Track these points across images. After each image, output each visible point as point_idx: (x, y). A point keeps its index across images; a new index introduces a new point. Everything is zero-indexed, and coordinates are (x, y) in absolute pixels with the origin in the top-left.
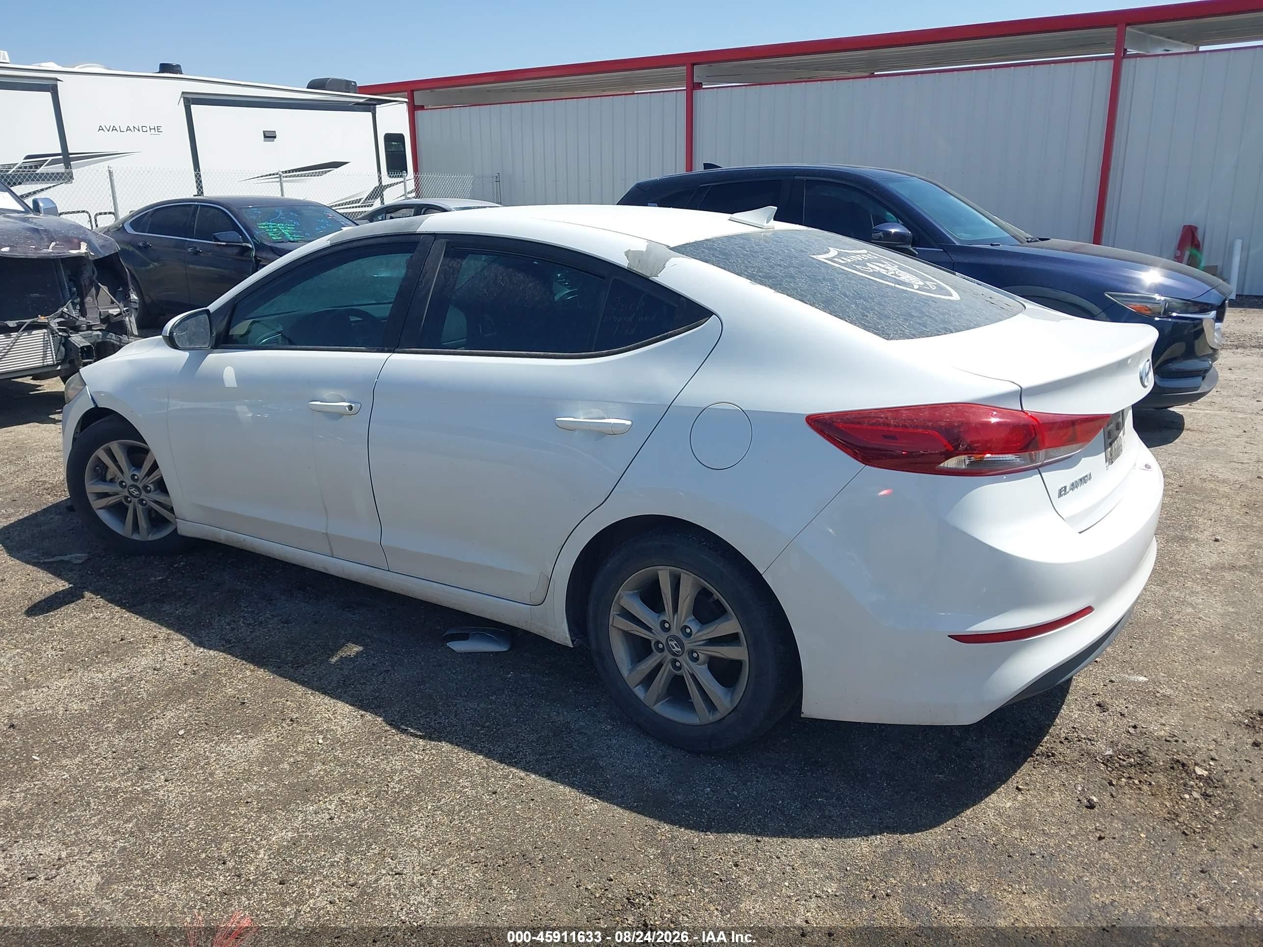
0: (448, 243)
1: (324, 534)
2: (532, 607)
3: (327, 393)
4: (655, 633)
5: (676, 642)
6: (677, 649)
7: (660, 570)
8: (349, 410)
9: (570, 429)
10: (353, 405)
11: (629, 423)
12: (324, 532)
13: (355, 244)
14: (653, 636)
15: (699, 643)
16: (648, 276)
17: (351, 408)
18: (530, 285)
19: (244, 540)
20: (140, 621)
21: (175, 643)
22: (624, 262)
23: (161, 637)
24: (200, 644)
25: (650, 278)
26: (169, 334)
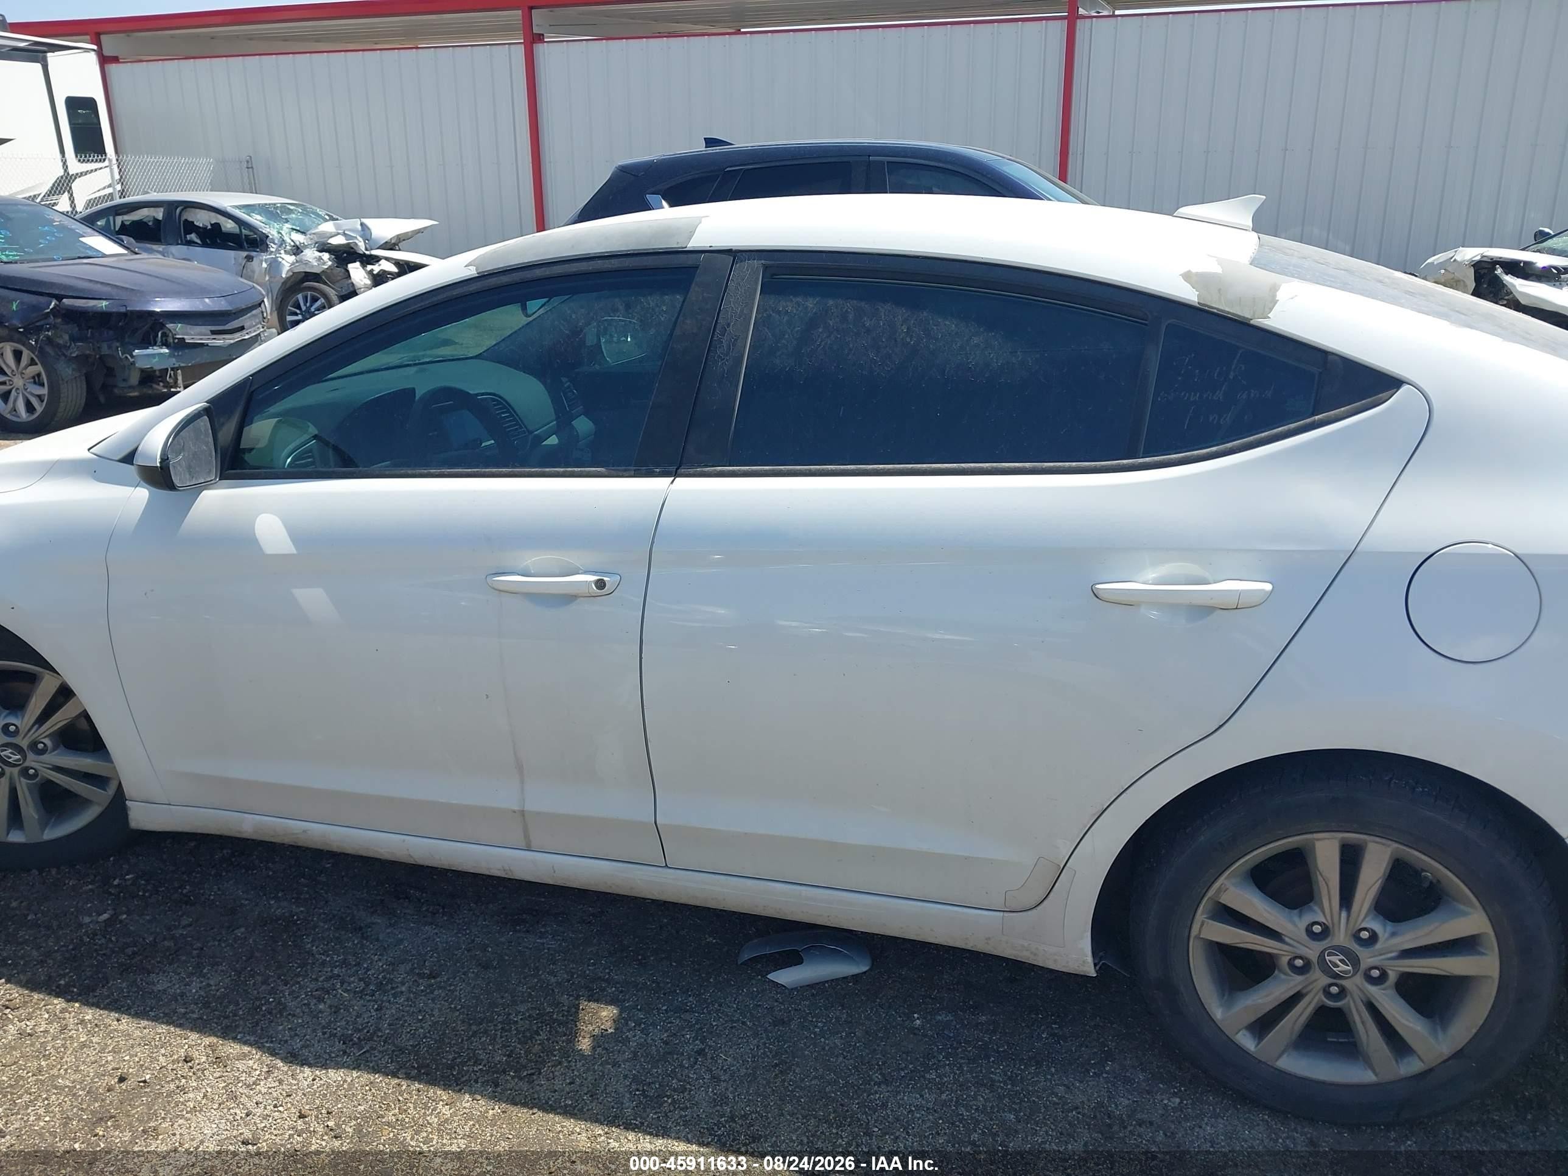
0: (766, 268)
1: (514, 812)
2: (1006, 914)
3: (532, 559)
4: (1291, 942)
5: (1342, 957)
6: (1343, 967)
7: (1318, 840)
8: (598, 588)
9: (1128, 603)
10: (605, 579)
11: (1268, 587)
12: (516, 808)
13: (538, 273)
14: (1286, 947)
15: (1390, 955)
16: (1249, 317)
17: (601, 584)
18: (976, 340)
19: (305, 831)
20: (127, 1024)
21: (239, 1065)
22: (1188, 294)
23: (201, 1057)
24: (294, 1058)
25: (1252, 322)
26: (160, 463)
